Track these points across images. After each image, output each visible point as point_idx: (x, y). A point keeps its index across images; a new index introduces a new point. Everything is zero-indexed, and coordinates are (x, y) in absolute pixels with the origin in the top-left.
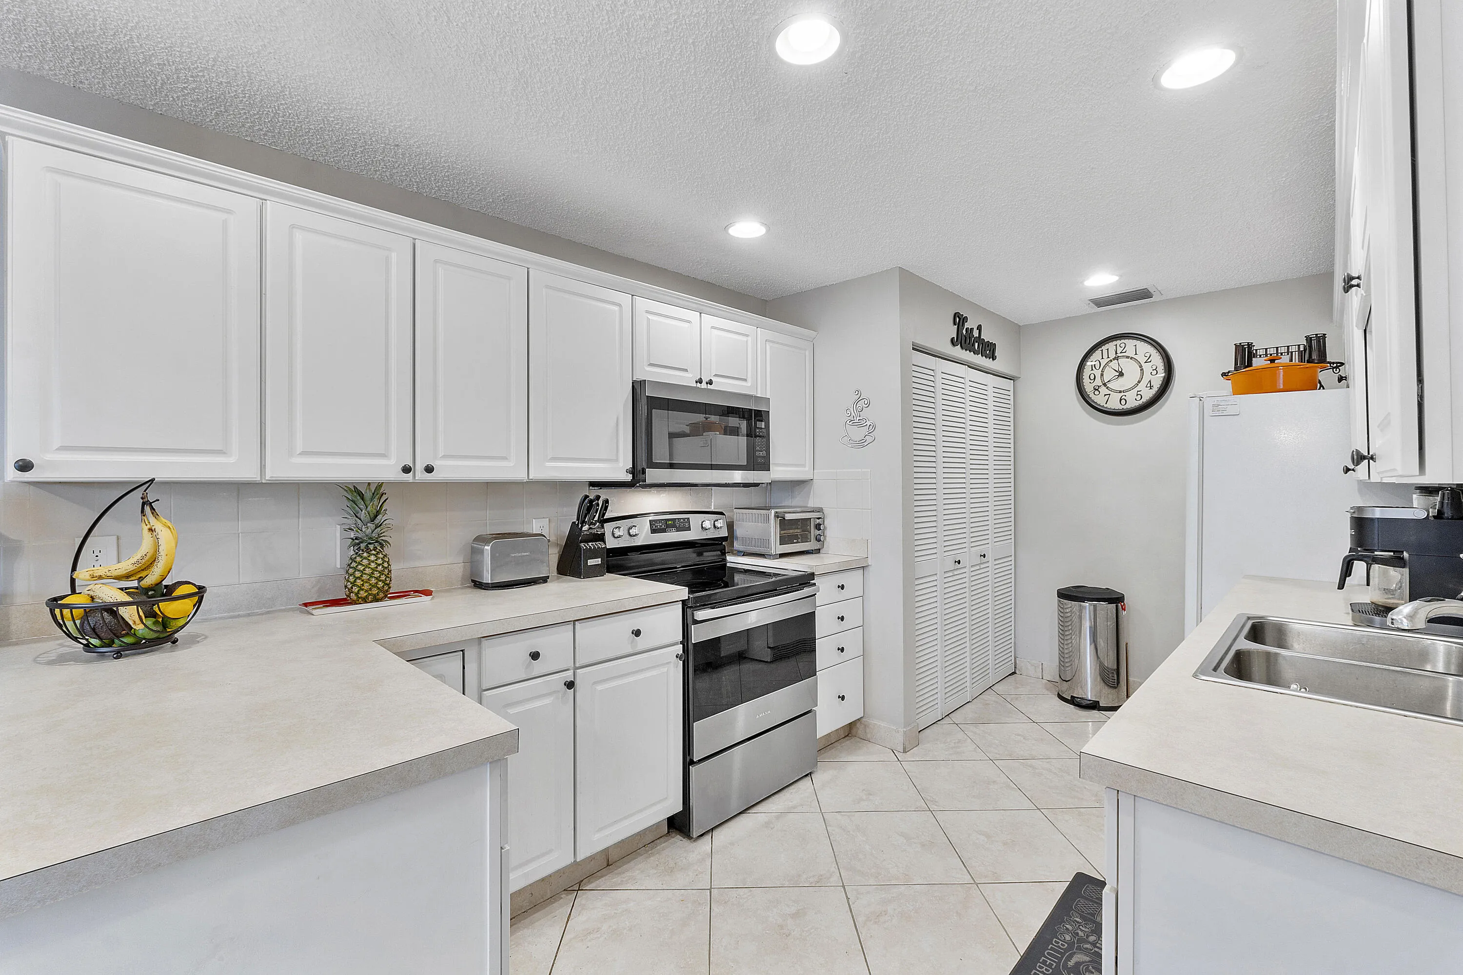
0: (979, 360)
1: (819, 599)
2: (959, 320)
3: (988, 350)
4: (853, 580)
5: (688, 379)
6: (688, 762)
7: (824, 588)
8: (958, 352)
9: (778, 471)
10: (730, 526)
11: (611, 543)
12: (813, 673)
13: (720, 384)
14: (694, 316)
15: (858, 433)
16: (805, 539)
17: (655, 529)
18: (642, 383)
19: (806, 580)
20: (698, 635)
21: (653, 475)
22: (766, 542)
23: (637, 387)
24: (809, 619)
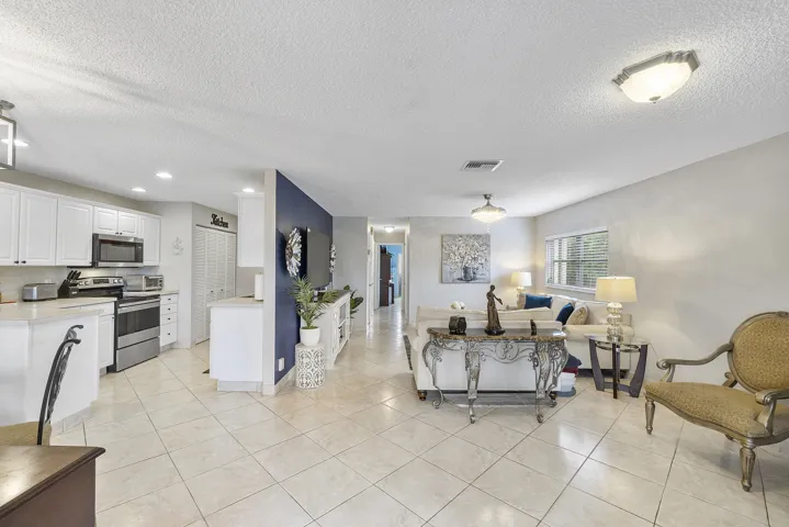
0: (222, 228)
1: (161, 303)
2: (214, 216)
3: (225, 225)
4: (173, 298)
5: (113, 233)
6: (116, 348)
7: (163, 300)
8: (213, 226)
9: (146, 263)
10: (125, 282)
11: (79, 287)
12: (159, 325)
13: (125, 234)
14: (115, 212)
15: (177, 251)
16: (156, 285)
17: (95, 282)
18: (97, 235)
19: (157, 297)
20: (119, 311)
21: (101, 264)
22: (141, 286)
23: (95, 236)
24: (158, 308)
